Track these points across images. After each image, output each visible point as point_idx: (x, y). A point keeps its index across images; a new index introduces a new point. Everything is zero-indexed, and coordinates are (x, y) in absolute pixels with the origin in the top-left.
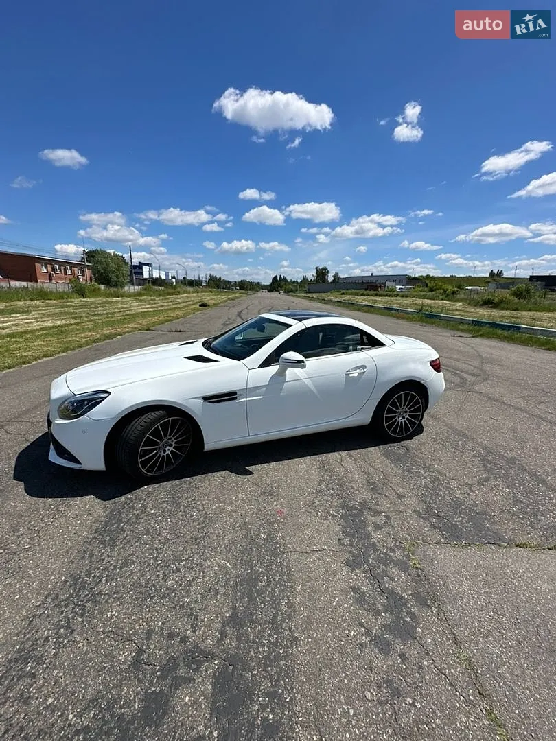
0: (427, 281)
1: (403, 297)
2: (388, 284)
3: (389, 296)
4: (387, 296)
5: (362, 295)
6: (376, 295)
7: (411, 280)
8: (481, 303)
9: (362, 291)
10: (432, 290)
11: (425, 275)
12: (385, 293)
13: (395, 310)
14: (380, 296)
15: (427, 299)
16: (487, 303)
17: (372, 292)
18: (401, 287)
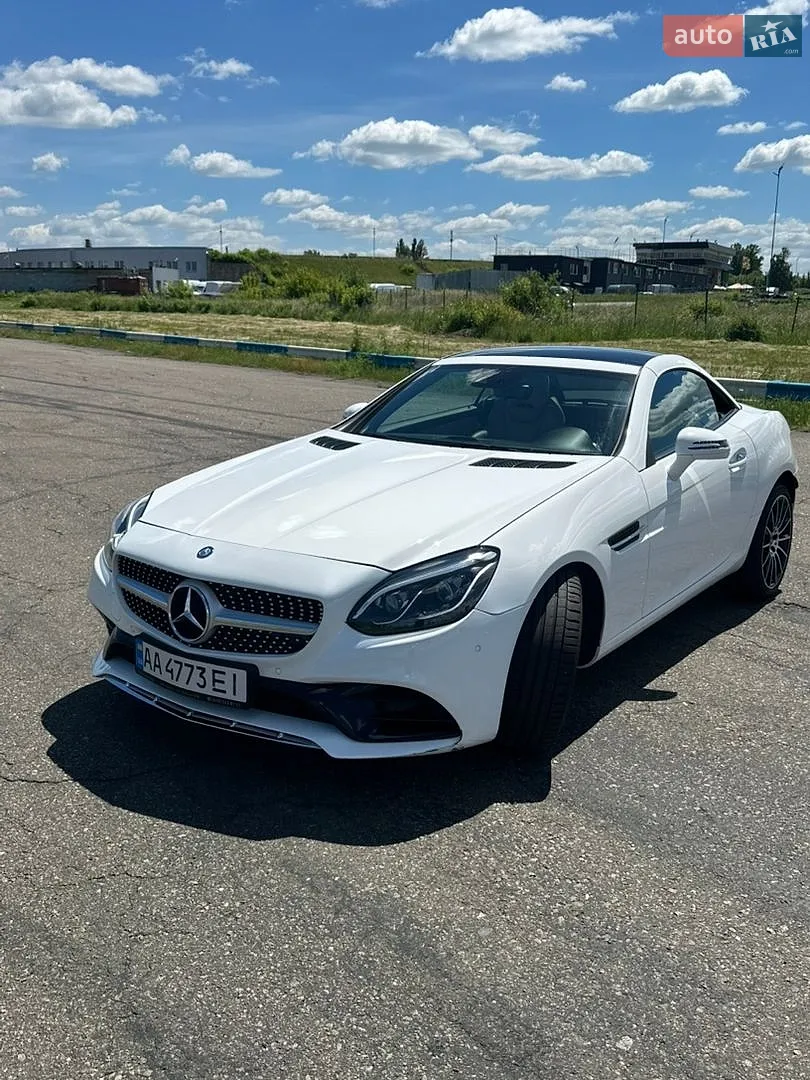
0: (265, 268)
1: (224, 312)
2: (159, 274)
3: (184, 311)
4: (175, 309)
5: (96, 308)
6: (143, 308)
7: (222, 265)
8: (445, 325)
9: (90, 297)
10: (294, 293)
11: (253, 248)
12: (170, 303)
13: (278, 349)
14: (155, 310)
15: (295, 316)
16: (461, 326)
17: (119, 299)
18: (197, 283)
